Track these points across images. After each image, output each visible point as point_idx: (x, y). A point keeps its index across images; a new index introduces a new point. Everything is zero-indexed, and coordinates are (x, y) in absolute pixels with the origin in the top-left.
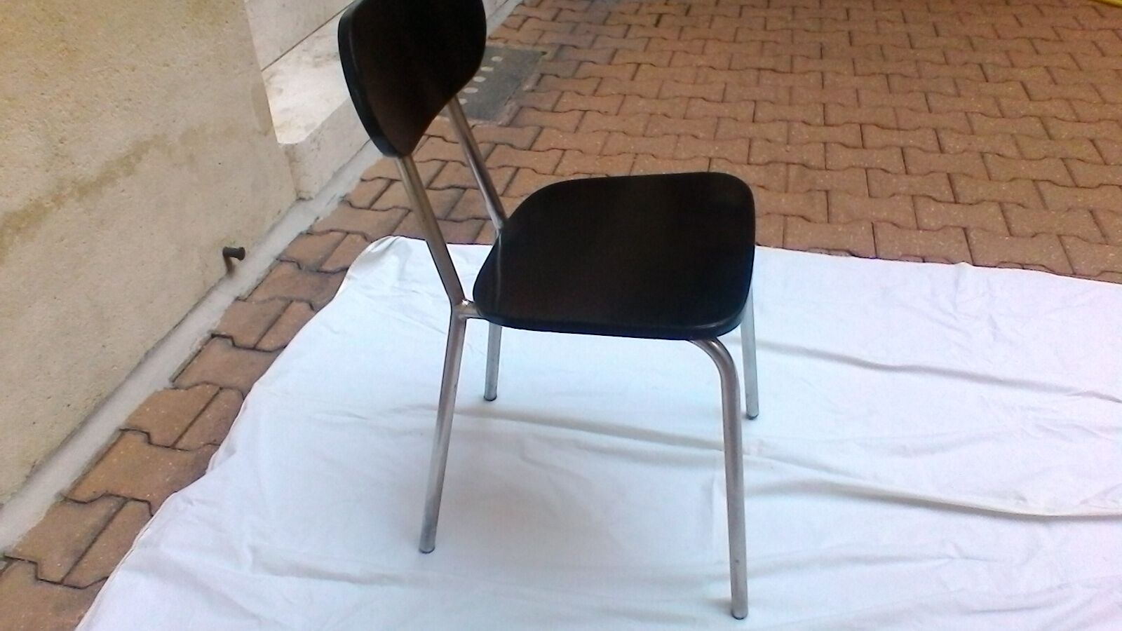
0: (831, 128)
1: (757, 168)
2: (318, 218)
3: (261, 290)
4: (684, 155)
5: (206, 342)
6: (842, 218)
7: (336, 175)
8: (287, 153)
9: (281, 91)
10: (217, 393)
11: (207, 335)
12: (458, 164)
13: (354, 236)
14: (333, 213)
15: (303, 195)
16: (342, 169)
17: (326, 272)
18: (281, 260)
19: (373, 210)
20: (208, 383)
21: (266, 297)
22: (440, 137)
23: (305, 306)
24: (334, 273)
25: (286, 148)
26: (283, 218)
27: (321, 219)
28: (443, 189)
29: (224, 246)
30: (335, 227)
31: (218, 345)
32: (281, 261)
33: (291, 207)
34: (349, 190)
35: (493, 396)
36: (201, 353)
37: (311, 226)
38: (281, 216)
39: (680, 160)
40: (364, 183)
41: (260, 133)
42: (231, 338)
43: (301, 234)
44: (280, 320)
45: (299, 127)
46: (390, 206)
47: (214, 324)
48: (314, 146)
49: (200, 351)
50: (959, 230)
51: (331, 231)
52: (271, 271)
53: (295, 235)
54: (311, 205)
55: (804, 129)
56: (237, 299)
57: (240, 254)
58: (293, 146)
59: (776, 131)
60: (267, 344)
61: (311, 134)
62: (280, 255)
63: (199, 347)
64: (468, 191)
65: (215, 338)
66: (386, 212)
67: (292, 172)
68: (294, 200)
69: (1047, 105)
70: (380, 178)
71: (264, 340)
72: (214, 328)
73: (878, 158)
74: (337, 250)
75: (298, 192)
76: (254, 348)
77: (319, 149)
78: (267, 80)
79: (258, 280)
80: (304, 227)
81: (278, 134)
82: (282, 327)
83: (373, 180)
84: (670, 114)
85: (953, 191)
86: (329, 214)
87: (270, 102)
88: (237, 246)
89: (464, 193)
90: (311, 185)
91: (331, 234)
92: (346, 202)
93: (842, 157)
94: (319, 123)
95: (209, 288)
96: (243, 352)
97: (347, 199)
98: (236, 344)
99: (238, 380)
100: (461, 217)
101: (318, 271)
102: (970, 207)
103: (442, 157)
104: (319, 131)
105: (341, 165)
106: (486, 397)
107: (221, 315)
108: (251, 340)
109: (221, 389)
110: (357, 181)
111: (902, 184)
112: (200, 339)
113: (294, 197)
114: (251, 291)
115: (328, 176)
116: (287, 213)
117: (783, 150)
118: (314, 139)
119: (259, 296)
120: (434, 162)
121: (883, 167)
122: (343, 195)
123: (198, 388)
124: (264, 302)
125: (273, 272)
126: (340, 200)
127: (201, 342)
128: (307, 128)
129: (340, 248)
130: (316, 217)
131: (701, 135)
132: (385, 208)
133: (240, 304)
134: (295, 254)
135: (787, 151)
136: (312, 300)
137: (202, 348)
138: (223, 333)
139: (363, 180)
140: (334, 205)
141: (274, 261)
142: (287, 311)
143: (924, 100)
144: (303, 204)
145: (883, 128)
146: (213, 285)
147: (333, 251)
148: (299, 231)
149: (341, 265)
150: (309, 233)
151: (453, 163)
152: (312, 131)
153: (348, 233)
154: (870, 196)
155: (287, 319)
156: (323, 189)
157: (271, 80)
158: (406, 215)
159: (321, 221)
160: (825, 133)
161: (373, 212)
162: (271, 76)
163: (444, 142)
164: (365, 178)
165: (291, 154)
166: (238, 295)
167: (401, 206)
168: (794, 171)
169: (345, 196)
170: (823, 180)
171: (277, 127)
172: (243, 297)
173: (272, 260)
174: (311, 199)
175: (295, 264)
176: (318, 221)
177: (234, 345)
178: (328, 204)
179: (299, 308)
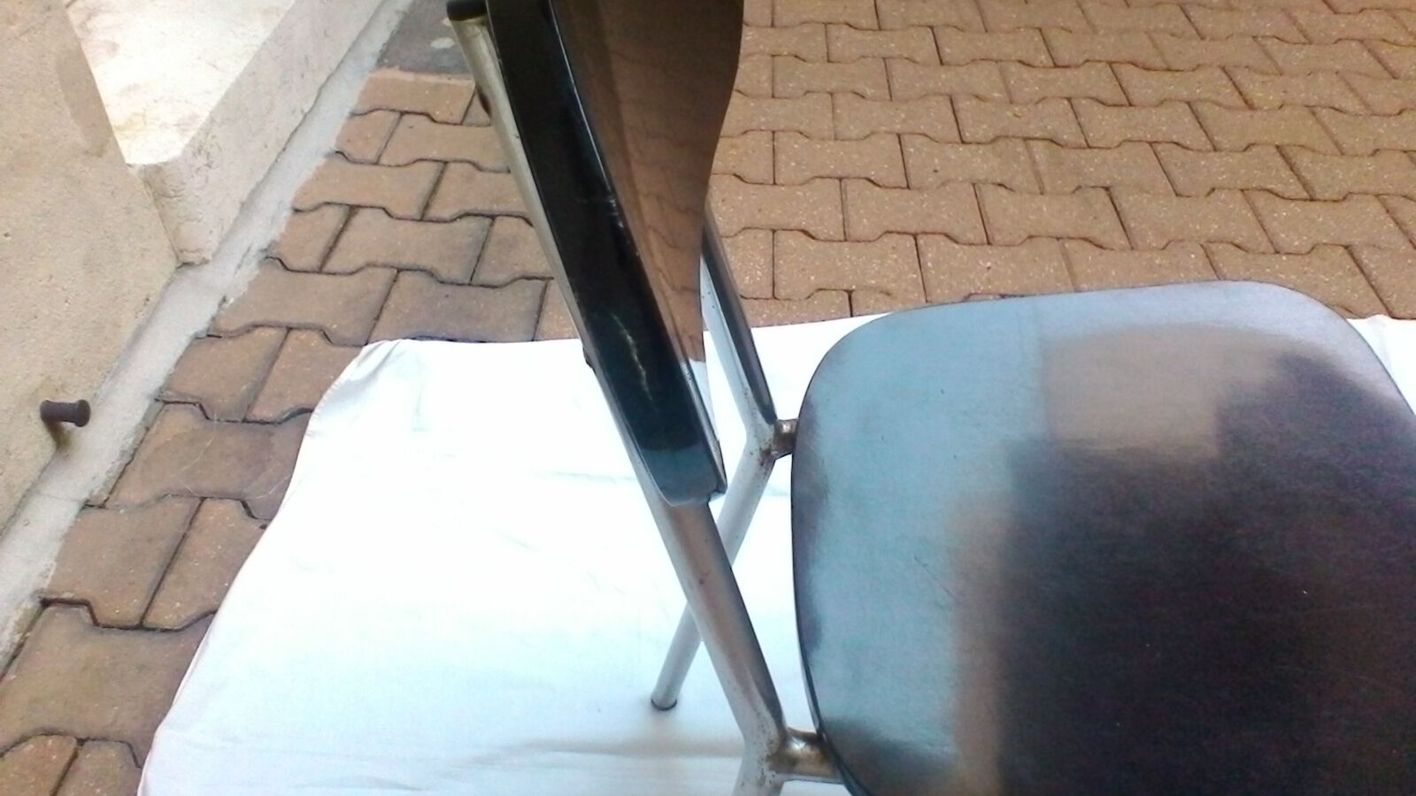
0: (1068, 72)
1: (982, 150)
2: (224, 300)
3: (134, 476)
4: (854, 132)
5: (30, 625)
6: (1151, 239)
7: (246, 206)
8: (147, 183)
9: (114, 47)
10: (75, 756)
11: (30, 605)
12: (468, 167)
13: (303, 336)
14: (252, 285)
15: (190, 257)
16: (255, 193)
17: (263, 423)
18: (164, 400)
19: (329, 274)
20: (49, 733)
21: (147, 494)
22: (422, 114)
23: (231, 509)
24: (278, 423)
25: (145, 171)
26: (156, 308)
27: (232, 301)
28: (453, 220)
29: (41, 401)
30: (259, 318)
31: (61, 625)
32: (167, 403)
33: (168, 285)
34: (274, 233)
35: (672, 702)
36: (25, 649)
37: (213, 319)
38: (151, 308)
39: (850, 139)
40: (299, 217)
41: (86, 153)
42: (84, 603)
43: (197, 338)
44: (186, 548)
45: (164, 126)
46: (361, 261)
47: (44, 576)
48: (201, 161)
49: (21, 646)
50: (1341, 250)
51: (256, 326)
52: (148, 429)
53: (184, 341)
54: (207, 274)
55: (1026, 73)
56: (87, 505)
57: (81, 414)
58: (158, 169)
59: (982, 79)
60: (168, 612)
61: (193, 138)
62: (161, 390)
63: (17, 638)
64: (498, 219)
65: (51, 609)
66: (357, 276)
67: (162, 217)
68: (173, 269)
69: (1362, 20)
70: (328, 204)
71: (160, 603)
72: (45, 584)
73: (1163, 123)
74: (275, 370)
75: (178, 252)
76: (141, 627)
77: (209, 166)
78: (82, 26)
79: (123, 453)
80: (200, 323)
81: (123, 145)
82: (195, 564)
83: (316, 208)
84: (804, 54)
85: (1299, 178)
86: (244, 289)
87: (97, 72)
88: (71, 398)
89: (492, 225)
90: (204, 237)
91: (257, 332)
92: (274, 259)
93: (1106, 124)
94: (204, 115)
95: (19, 495)
96: (118, 639)
97: (274, 253)
98: (101, 620)
99: (116, 716)
100: (501, 277)
101: (245, 421)
102: (1336, 205)
103: (435, 154)
104: (206, 131)
105: (252, 186)
106: (657, 703)
107: (55, 548)
108: (130, 608)
109: (81, 742)
110: (287, 213)
111: (1217, 168)
112: (16, 616)
113: (172, 264)
114: (114, 481)
115: (232, 212)
116: (163, 297)
117: (1009, 114)
118: (198, 149)
119: (132, 493)
120: (425, 164)
121: (1175, 138)
122: (265, 246)
123: (29, 747)
124: (143, 506)
125: (153, 430)
126: (263, 255)
127: (17, 623)
128: (181, 126)
129: (281, 365)
130: (220, 298)
131: (869, 92)
132: (352, 268)
133: (95, 515)
134: (192, 387)
135: (1016, 116)
136: (245, 491)
137: (24, 638)
138: (67, 595)
139: (297, 211)
140: (251, 270)
141: (150, 408)
142: (196, 524)
143: (1184, 18)
144: (191, 273)
145: (1148, 69)
146: (28, 485)
147: (269, 371)
148: (191, 332)
149: (289, 405)
150: (213, 335)
151: (459, 165)
152: (192, 133)
153: (290, 329)
154: (1177, 195)
155: (202, 546)
156: (224, 240)
157: (89, 25)
158: (395, 280)
159: (232, 304)
160: (1063, 81)
161: (330, 279)
162: (89, 18)
163: (433, 124)
164: (298, 206)
165: (158, 183)
166: (85, 496)
167: (381, 260)
168: (1040, 150)
169: (270, 246)
170: (1096, 167)
171: (119, 128)
172: (97, 497)
173: (146, 404)
174: (205, 262)
175: (197, 409)
176: (226, 305)
177: (96, 623)
178: (239, 266)
179: (222, 514)
